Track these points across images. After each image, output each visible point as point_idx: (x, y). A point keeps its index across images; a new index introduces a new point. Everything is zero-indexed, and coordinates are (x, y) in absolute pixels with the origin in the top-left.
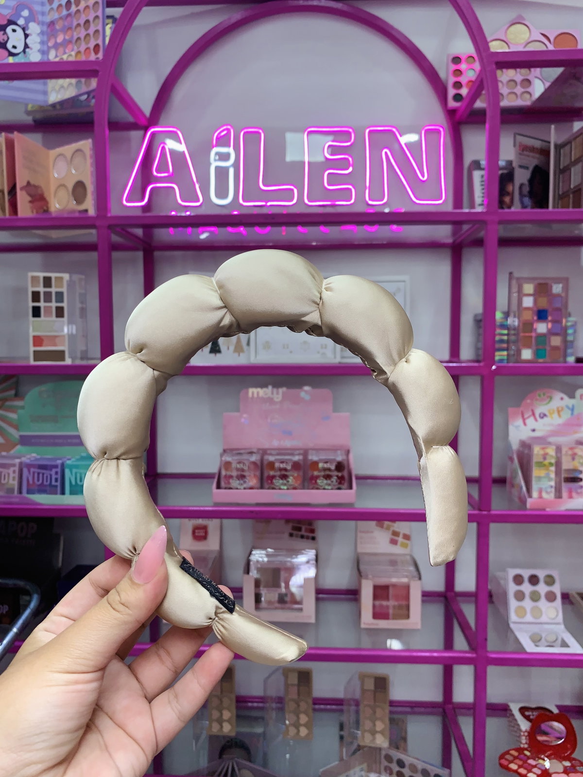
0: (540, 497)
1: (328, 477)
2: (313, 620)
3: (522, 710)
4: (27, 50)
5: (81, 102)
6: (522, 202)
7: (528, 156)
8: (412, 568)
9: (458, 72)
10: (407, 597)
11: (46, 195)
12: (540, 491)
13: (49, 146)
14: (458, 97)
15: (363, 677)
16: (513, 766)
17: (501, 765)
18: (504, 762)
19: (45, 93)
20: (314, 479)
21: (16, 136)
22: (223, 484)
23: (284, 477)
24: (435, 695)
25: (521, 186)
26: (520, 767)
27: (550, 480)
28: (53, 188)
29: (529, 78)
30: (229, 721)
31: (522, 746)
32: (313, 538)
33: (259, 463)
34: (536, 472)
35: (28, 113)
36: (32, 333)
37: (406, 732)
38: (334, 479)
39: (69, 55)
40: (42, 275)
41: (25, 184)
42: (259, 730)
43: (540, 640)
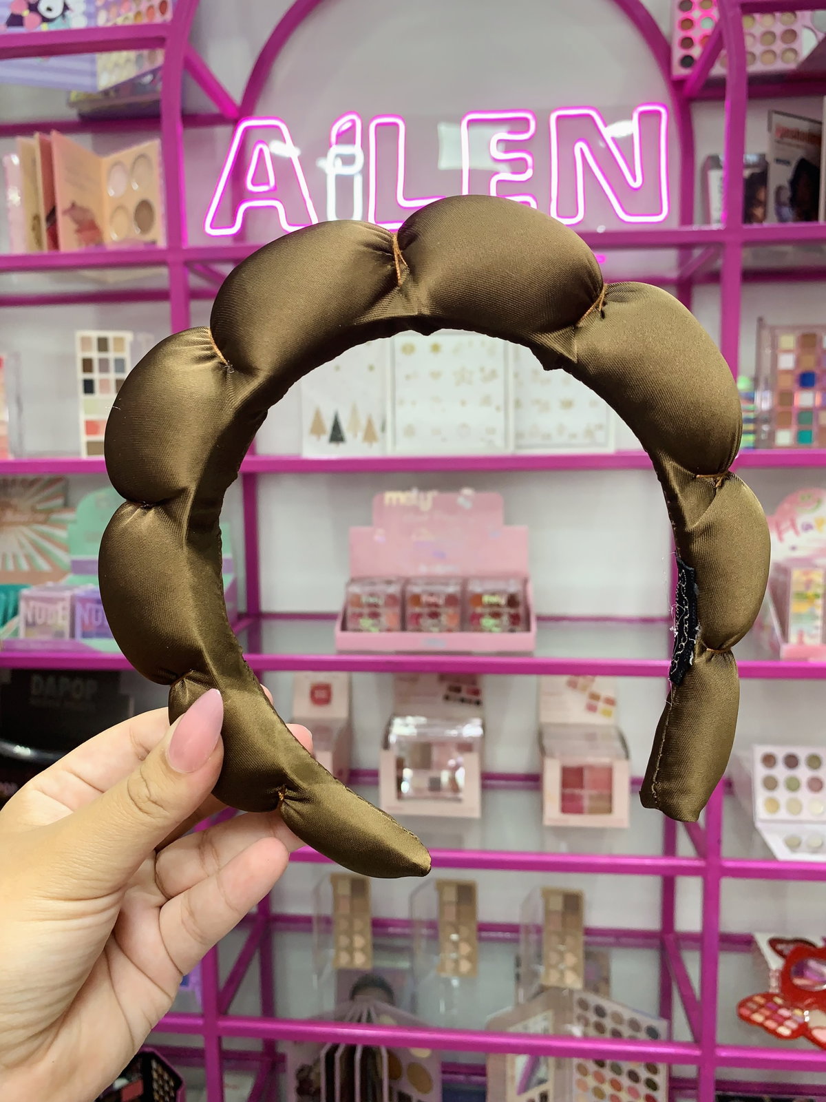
0: (801, 642)
1: (496, 615)
2: (476, 814)
3: (773, 943)
4: (68, 13)
5: (144, 86)
6: (779, 214)
7: (790, 145)
8: (618, 744)
9: (688, 23)
10: (609, 784)
11: (98, 222)
12: (801, 635)
13: (101, 151)
14: (687, 61)
15: (547, 894)
16: (758, 1018)
17: (742, 1017)
18: (745, 1012)
19: (94, 74)
20: (476, 618)
21: (55, 137)
22: (350, 625)
23: (434, 615)
24: (649, 921)
25: (779, 189)
26: (767, 1018)
27: (815, 617)
28: (107, 210)
29: (795, 27)
30: (363, 950)
31: (771, 991)
32: (478, 703)
33: (398, 595)
34: (795, 607)
35: (72, 105)
36: (83, 418)
37: (608, 970)
38: (505, 619)
39: (125, 17)
40: (94, 334)
41: (67, 205)
42: (404, 964)
43: (799, 844)
